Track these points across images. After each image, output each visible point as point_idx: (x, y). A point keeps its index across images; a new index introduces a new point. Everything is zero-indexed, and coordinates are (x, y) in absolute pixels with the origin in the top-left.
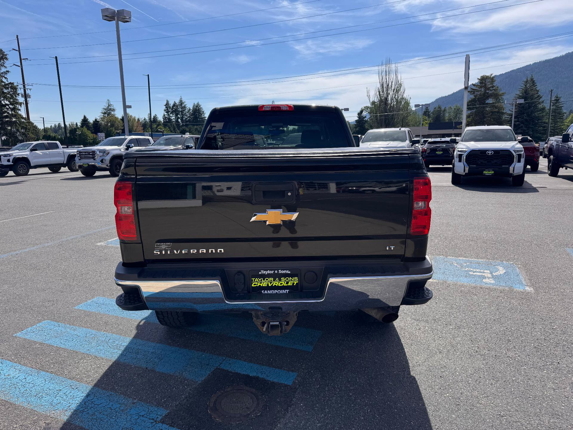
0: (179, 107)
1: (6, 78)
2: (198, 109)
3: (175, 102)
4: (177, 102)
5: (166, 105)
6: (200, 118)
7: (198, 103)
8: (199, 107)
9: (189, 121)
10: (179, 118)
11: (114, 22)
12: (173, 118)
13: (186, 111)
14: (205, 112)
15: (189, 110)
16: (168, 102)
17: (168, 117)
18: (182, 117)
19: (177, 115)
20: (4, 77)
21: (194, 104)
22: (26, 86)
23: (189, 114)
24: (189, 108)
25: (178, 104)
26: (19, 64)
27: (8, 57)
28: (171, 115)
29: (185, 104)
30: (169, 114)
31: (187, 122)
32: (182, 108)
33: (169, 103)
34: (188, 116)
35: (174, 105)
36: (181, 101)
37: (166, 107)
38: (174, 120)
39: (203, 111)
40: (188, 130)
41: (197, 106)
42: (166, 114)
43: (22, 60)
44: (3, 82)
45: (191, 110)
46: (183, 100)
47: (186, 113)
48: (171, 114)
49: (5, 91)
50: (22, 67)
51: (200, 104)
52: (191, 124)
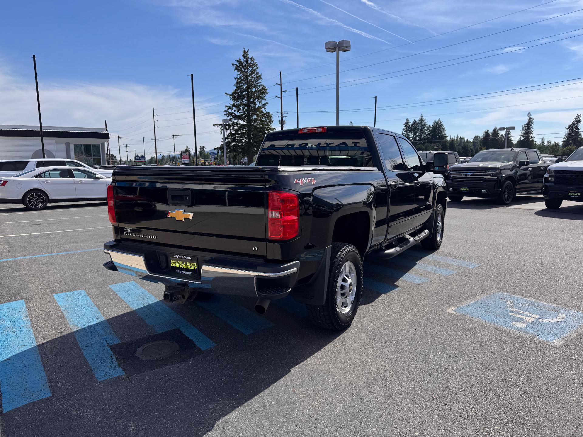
0: (419, 125)
1: (265, 109)
2: (439, 126)
3: (415, 120)
4: (417, 120)
5: (406, 123)
6: (439, 135)
7: (439, 120)
8: (440, 124)
9: (428, 138)
10: (417, 136)
11: (336, 52)
12: (411, 136)
13: (426, 129)
14: (445, 129)
15: (429, 128)
16: (407, 120)
17: (406, 135)
18: (421, 135)
19: (415, 134)
20: (264, 108)
21: (435, 121)
22: (283, 114)
23: (429, 132)
24: (428, 126)
25: (417, 122)
26: (280, 96)
27: (268, 91)
28: (410, 134)
29: (425, 122)
30: (407, 133)
31: (425, 139)
32: (421, 126)
33: (409, 122)
34: (427, 134)
35: (414, 124)
36: (421, 119)
37: (406, 126)
38: (412, 139)
39: (444, 128)
40: (424, 148)
41: (437, 123)
42: (404, 132)
43: (282, 93)
44: (262, 112)
45: (431, 127)
46: (424, 118)
47: (425, 131)
48: (409, 132)
49: (264, 119)
50: (282, 98)
51: (441, 120)
52: (428, 142)
